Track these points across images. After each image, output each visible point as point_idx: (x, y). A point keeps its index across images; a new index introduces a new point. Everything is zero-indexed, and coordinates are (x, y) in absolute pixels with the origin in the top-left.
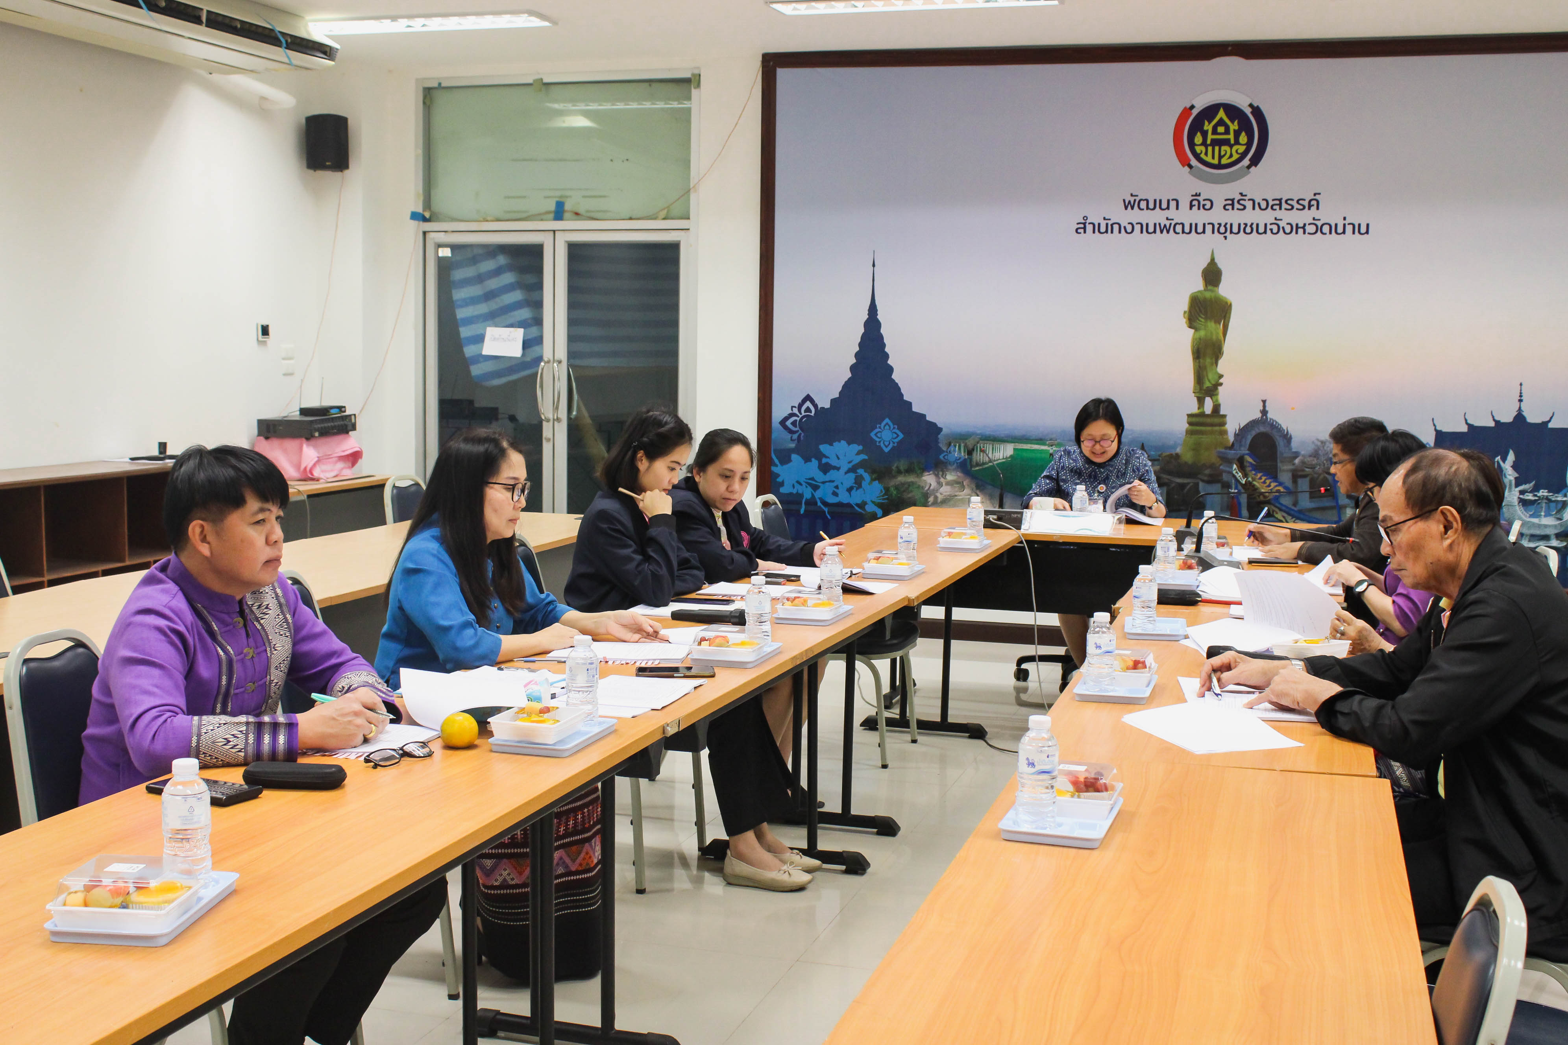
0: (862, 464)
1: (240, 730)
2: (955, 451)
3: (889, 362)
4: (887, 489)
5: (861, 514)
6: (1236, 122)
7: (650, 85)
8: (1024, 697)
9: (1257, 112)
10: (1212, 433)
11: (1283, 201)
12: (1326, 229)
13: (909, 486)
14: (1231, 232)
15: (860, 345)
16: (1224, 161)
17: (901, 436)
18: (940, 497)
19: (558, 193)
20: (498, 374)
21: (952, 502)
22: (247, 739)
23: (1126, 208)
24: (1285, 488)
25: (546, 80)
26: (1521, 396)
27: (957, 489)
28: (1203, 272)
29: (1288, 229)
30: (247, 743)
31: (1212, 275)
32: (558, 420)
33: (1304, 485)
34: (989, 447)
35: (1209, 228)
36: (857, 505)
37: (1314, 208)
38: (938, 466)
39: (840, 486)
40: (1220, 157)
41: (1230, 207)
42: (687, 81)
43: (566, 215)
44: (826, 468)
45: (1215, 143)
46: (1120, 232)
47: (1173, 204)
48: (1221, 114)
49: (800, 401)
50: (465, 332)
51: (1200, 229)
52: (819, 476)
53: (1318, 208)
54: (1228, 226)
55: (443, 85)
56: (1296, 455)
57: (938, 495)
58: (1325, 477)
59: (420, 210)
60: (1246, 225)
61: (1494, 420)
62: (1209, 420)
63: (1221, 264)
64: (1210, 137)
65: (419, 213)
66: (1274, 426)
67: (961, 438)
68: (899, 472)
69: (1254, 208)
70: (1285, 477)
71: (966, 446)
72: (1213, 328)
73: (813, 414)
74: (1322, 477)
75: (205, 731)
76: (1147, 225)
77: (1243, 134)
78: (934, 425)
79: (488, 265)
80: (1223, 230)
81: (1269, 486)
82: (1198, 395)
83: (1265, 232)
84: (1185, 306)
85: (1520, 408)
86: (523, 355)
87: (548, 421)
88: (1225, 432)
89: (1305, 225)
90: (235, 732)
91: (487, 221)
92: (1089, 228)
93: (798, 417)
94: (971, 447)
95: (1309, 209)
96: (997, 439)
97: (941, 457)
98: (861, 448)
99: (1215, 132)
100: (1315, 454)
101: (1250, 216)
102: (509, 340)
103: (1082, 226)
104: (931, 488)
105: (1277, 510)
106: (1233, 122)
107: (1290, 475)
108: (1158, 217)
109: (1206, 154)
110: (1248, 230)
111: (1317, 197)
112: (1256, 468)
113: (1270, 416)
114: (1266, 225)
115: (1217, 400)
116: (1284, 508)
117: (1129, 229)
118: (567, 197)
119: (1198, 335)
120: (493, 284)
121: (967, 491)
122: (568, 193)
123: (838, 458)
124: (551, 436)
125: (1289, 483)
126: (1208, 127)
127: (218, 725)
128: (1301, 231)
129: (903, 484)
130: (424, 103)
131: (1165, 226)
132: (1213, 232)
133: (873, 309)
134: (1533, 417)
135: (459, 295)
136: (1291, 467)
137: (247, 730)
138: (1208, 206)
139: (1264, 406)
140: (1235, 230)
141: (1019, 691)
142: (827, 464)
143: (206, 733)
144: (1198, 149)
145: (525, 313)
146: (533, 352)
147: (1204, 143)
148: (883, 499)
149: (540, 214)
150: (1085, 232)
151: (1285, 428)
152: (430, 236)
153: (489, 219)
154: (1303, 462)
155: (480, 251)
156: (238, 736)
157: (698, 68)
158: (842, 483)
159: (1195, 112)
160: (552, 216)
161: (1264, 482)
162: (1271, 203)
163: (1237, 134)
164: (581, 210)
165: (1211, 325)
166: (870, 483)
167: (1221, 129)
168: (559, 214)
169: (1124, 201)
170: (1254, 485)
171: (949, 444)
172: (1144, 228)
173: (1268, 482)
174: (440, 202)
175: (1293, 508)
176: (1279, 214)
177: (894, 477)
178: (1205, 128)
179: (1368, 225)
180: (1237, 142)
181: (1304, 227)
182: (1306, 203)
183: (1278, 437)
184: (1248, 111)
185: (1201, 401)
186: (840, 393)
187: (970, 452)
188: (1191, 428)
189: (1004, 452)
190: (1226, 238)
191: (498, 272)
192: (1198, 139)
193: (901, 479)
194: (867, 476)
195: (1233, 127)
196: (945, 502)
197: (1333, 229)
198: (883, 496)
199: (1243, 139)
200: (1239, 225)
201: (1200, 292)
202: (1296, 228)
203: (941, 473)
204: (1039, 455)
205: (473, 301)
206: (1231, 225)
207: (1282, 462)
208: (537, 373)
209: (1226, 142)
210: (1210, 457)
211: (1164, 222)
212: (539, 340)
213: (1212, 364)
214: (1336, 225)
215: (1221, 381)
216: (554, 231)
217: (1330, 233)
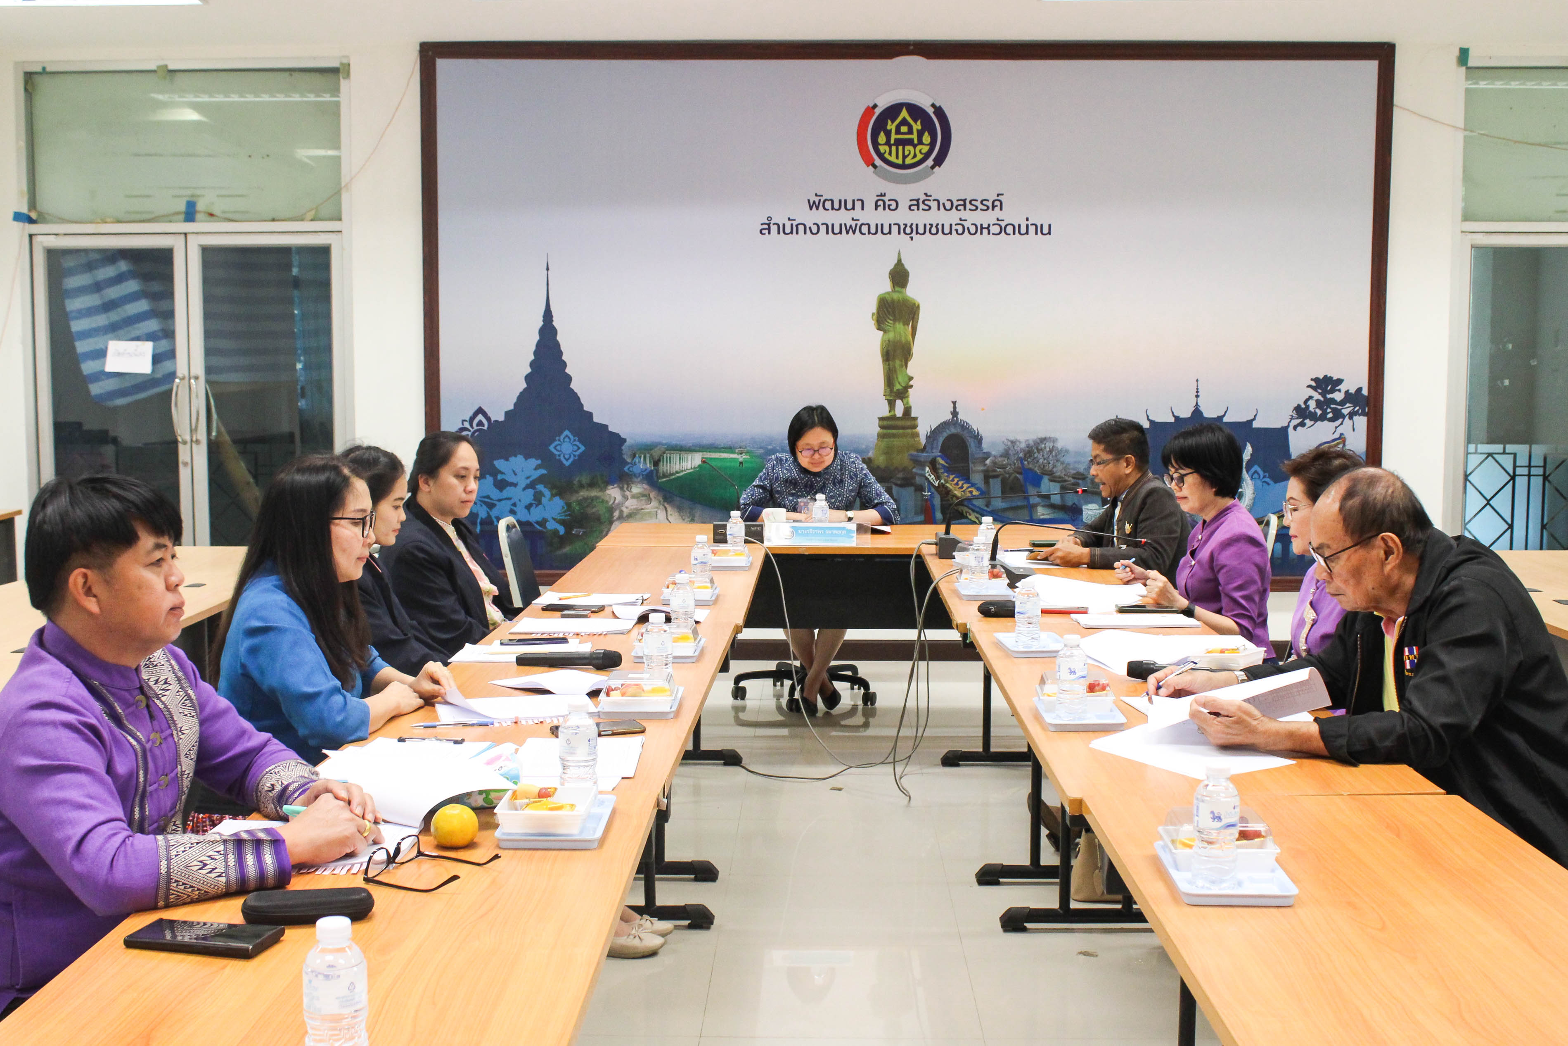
0: (541, 480)
1: (217, 850)
2: (639, 462)
3: (567, 371)
4: (569, 505)
5: (541, 532)
6: (919, 122)
7: (291, 75)
8: (742, 716)
9: (939, 112)
10: (904, 436)
11: (967, 202)
12: (1010, 229)
13: (592, 500)
14: (917, 233)
15: (535, 353)
16: (908, 161)
17: (582, 448)
18: (626, 512)
19: (189, 192)
20: (122, 393)
21: (638, 516)
22: (226, 861)
23: (811, 208)
24: (978, 489)
25: (171, 67)
26: (1197, 392)
27: (643, 502)
28: (890, 273)
29: (973, 230)
30: (227, 866)
31: (899, 276)
32: (198, 442)
33: (996, 487)
34: (676, 457)
35: (895, 229)
36: (537, 523)
37: (997, 209)
38: (623, 479)
39: (518, 503)
40: (904, 157)
41: (915, 208)
42: (335, 71)
43: (198, 216)
44: (501, 485)
45: (898, 142)
46: (805, 233)
47: (858, 205)
48: (904, 114)
49: (471, 413)
50: (81, 347)
51: (886, 230)
52: (495, 494)
53: (1001, 209)
54: (914, 227)
55: (48, 69)
56: (988, 455)
57: (624, 509)
58: (1016, 477)
59: (24, 210)
60: (931, 225)
61: (1174, 416)
62: (900, 423)
63: (908, 266)
64: (894, 136)
65: (24, 214)
66: (965, 427)
67: (646, 449)
68: (582, 486)
69: (939, 209)
70: (977, 478)
71: (651, 457)
72: (901, 330)
73: (486, 428)
74: (1012, 478)
75: (175, 853)
76: (833, 225)
77: (926, 134)
78: (616, 436)
79: (107, 272)
80: (909, 231)
81: (962, 487)
82: (888, 398)
83: (951, 233)
84: (873, 308)
85: (1197, 403)
86: (153, 371)
87: (185, 443)
88: (917, 435)
89: (989, 225)
90: (211, 853)
91: (106, 222)
92: (774, 228)
93: (470, 431)
94: (657, 458)
95: (993, 209)
96: (682, 449)
97: (626, 469)
98: (539, 462)
99: (898, 131)
100: (1006, 454)
101: (935, 217)
102: (136, 355)
103: (766, 227)
104: (617, 501)
105: (970, 511)
106: (916, 122)
107: (982, 476)
108: (843, 217)
109: (890, 154)
110: (934, 230)
111: (1000, 198)
112: (949, 470)
113: (960, 417)
114: (951, 225)
115: (908, 403)
116: (977, 509)
117: (815, 230)
118: (199, 196)
119: (886, 337)
120: (113, 293)
121: (654, 503)
122: (198, 192)
123: (516, 474)
124: (188, 460)
125: (981, 484)
126: (891, 126)
127: (189, 845)
128: (985, 231)
129: (585, 499)
130: (26, 90)
131: (851, 226)
132: (899, 233)
133: (548, 315)
134: (1209, 412)
135: (74, 305)
136: (981, 468)
137: (225, 849)
138: (893, 206)
139: (955, 408)
140: (921, 230)
141: (737, 710)
142: (503, 480)
143: (176, 856)
144: (882, 149)
145: (152, 325)
146: (166, 366)
147: (888, 143)
148: (566, 516)
149: (167, 216)
150: (769, 233)
151: (975, 429)
152: (37, 240)
153: (108, 220)
154: (994, 463)
155: (97, 256)
156: (215, 857)
157: (347, 57)
158: (520, 500)
159: (878, 111)
160: (182, 217)
161: (957, 484)
162: (955, 204)
163: (920, 134)
164: (216, 211)
165: (900, 326)
166: (551, 499)
167: (904, 129)
168: (190, 215)
169: (809, 201)
170: (947, 487)
171: (634, 456)
172: (830, 229)
173: (960, 483)
174: (48, 202)
175: (985, 508)
176: (964, 214)
177: (577, 492)
178: (889, 128)
179: (1050, 226)
180: (920, 142)
181: (988, 228)
182: (990, 204)
183: (968, 438)
184: (931, 111)
185: (892, 404)
186: (515, 405)
187: (656, 463)
188: (882, 431)
189: (692, 462)
190: (912, 238)
191: (119, 279)
192: (882, 138)
193: (583, 493)
194: (547, 493)
195: (917, 126)
196: (631, 516)
197: (1017, 230)
198: (564, 512)
199: (926, 138)
200: (925, 225)
201: (888, 293)
202: (981, 229)
203: (626, 486)
204: (728, 464)
205: (90, 312)
206: (917, 225)
207: (973, 463)
208: (171, 391)
209: (910, 142)
210: (902, 460)
211: (849, 222)
212: (171, 354)
213: (901, 366)
214: (1019, 226)
215: (911, 383)
216: (186, 234)
217: (1014, 233)
